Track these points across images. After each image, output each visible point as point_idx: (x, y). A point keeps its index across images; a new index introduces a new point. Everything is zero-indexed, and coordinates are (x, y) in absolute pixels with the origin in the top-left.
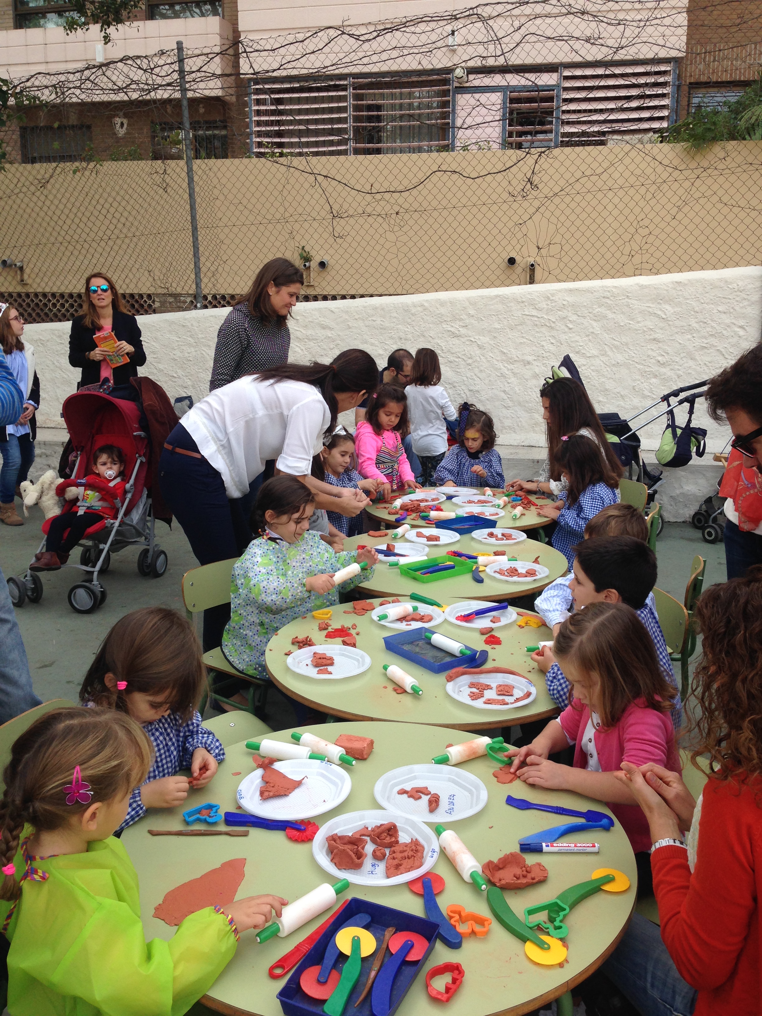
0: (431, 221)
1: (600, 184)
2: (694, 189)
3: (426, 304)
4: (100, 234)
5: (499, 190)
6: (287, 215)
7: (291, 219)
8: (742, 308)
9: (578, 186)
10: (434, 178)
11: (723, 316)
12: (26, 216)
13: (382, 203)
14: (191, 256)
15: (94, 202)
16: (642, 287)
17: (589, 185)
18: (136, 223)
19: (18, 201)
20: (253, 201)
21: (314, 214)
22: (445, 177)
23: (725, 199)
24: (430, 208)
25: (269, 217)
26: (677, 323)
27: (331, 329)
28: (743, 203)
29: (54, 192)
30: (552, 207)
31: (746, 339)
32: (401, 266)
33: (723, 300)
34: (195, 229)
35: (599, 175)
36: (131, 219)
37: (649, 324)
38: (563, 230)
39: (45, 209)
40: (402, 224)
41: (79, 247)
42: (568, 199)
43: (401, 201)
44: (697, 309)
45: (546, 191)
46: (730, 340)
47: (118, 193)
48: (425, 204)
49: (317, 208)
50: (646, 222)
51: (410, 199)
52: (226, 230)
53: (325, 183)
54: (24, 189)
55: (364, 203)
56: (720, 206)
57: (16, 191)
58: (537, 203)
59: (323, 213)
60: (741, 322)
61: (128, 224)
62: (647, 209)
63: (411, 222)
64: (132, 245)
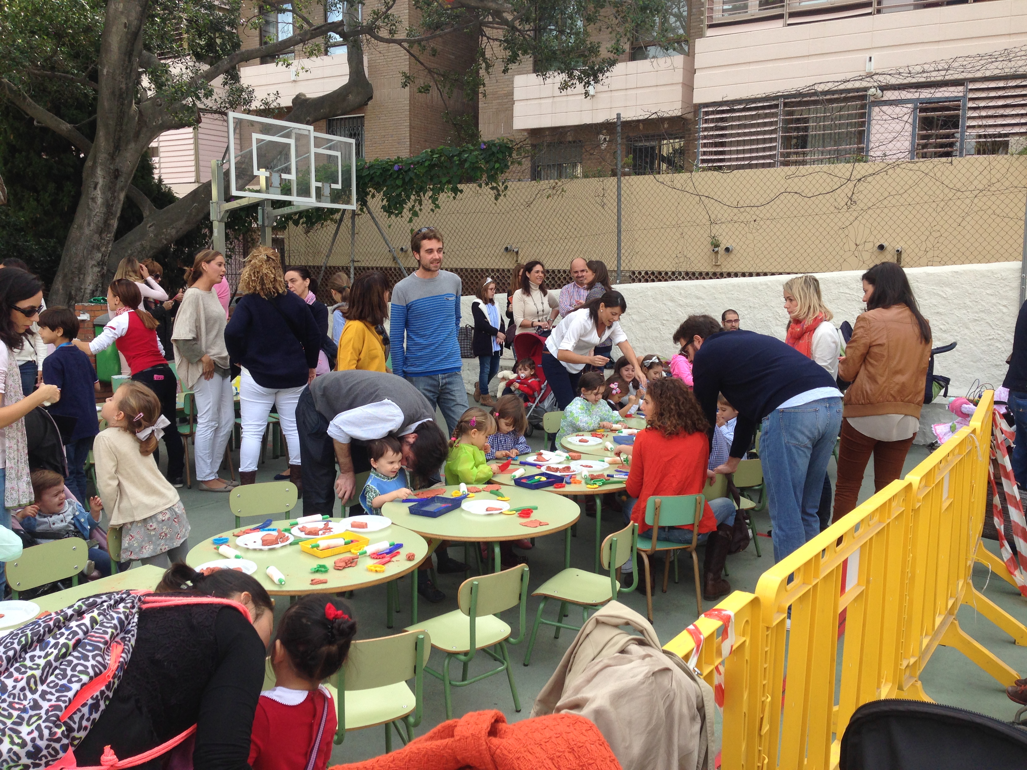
0: (779, 226)
1: (902, 200)
2: (974, 205)
3: (769, 284)
4: (560, 235)
5: (828, 205)
6: (679, 222)
7: (683, 225)
8: (1004, 292)
9: (885, 202)
10: (782, 197)
11: (990, 297)
12: (517, 224)
13: (745, 214)
14: (616, 249)
15: (558, 215)
16: (928, 275)
17: (894, 201)
18: (583, 228)
19: (513, 215)
20: (659, 213)
21: (698, 221)
22: (789, 197)
23: (998, 211)
24: (778, 217)
25: (668, 223)
26: (955, 301)
27: (703, 299)
28: (1012, 215)
29: (535, 209)
30: (867, 217)
31: (1008, 315)
32: (756, 257)
33: (991, 286)
34: (619, 232)
35: (901, 195)
36: (580, 225)
37: (934, 301)
38: (875, 232)
39: (529, 220)
40: (758, 228)
41: (547, 244)
42: (878, 211)
43: (758, 212)
44: (970, 292)
45: (862, 205)
46: (996, 315)
47: (573, 209)
48: (775, 214)
49: (700, 217)
50: (938, 228)
51: (765, 211)
52: (640, 232)
53: (706, 201)
54: (517, 208)
55: (732, 214)
56: (993, 217)
57: (513, 209)
58: (855, 214)
59: (704, 221)
60: (1005, 303)
61: (578, 229)
62: (938, 219)
63: (765, 227)
64: (579, 242)
